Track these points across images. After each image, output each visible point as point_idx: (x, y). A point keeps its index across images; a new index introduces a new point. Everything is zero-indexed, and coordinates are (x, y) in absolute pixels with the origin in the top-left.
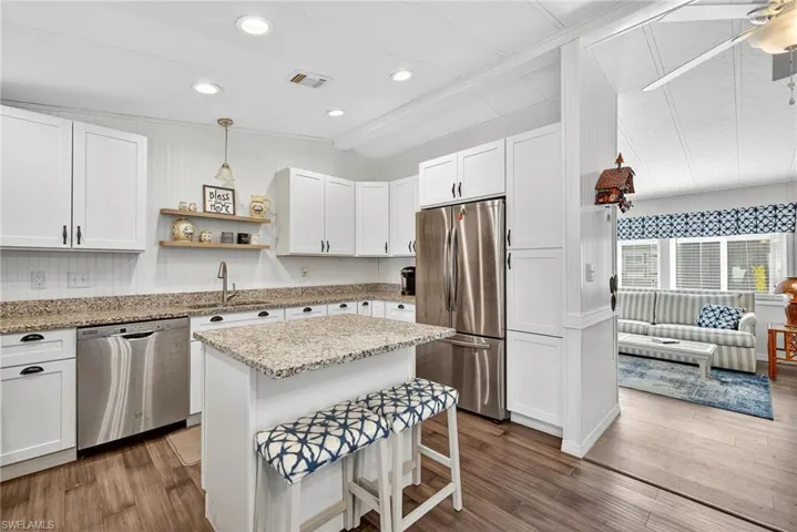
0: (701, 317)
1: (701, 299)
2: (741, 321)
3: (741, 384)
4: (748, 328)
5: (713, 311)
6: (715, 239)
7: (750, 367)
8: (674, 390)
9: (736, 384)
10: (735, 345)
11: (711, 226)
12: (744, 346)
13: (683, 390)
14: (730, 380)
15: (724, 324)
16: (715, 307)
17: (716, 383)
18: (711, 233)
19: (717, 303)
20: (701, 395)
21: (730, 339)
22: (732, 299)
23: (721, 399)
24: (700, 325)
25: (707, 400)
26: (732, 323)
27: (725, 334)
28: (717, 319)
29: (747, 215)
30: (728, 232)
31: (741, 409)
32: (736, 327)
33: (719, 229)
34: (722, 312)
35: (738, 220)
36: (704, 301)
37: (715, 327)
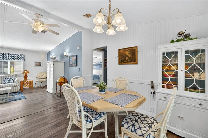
0: (4, 81)
1: (4, 76)
2: (15, 80)
3: (17, 94)
4: (17, 82)
5: (8, 79)
6: (7, 60)
7: (18, 90)
8: (2, 101)
9: (16, 95)
10: (15, 86)
11: (6, 57)
12: (17, 86)
13: (4, 100)
14: (14, 95)
15: (11, 82)
16: (8, 78)
17: (11, 96)
18: (6, 59)
19: (8, 77)
20: (10, 100)
21: (13, 85)
22: (12, 76)
23: (15, 99)
24: (4, 83)
25: (12, 100)
26: (13, 81)
27: (12, 84)
28: (9, 81)
29: (15, 56)
30: (11, 59)
31: (19, 99)
32: (14, 82)
33: (8, 58)
34: (10, 79)
35: (13, 57)
36: (5, 77)
37: (9, 83)
